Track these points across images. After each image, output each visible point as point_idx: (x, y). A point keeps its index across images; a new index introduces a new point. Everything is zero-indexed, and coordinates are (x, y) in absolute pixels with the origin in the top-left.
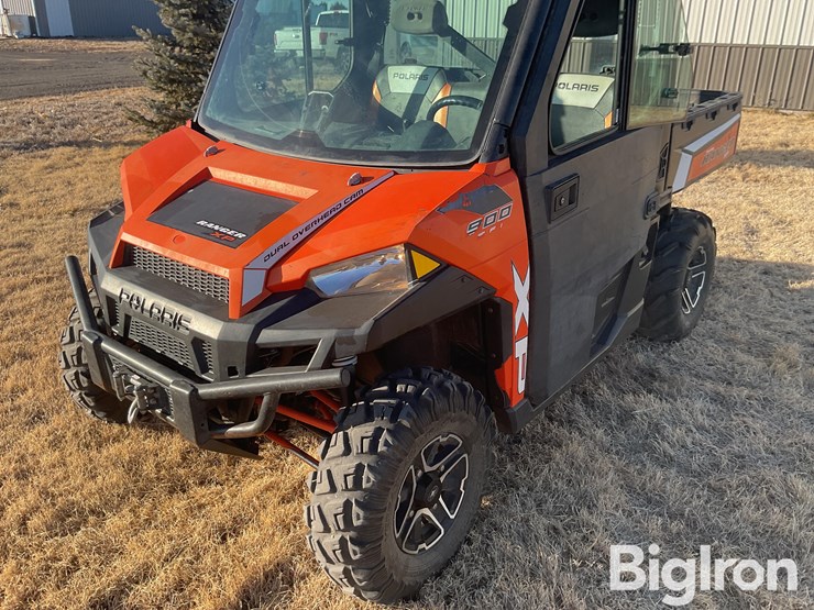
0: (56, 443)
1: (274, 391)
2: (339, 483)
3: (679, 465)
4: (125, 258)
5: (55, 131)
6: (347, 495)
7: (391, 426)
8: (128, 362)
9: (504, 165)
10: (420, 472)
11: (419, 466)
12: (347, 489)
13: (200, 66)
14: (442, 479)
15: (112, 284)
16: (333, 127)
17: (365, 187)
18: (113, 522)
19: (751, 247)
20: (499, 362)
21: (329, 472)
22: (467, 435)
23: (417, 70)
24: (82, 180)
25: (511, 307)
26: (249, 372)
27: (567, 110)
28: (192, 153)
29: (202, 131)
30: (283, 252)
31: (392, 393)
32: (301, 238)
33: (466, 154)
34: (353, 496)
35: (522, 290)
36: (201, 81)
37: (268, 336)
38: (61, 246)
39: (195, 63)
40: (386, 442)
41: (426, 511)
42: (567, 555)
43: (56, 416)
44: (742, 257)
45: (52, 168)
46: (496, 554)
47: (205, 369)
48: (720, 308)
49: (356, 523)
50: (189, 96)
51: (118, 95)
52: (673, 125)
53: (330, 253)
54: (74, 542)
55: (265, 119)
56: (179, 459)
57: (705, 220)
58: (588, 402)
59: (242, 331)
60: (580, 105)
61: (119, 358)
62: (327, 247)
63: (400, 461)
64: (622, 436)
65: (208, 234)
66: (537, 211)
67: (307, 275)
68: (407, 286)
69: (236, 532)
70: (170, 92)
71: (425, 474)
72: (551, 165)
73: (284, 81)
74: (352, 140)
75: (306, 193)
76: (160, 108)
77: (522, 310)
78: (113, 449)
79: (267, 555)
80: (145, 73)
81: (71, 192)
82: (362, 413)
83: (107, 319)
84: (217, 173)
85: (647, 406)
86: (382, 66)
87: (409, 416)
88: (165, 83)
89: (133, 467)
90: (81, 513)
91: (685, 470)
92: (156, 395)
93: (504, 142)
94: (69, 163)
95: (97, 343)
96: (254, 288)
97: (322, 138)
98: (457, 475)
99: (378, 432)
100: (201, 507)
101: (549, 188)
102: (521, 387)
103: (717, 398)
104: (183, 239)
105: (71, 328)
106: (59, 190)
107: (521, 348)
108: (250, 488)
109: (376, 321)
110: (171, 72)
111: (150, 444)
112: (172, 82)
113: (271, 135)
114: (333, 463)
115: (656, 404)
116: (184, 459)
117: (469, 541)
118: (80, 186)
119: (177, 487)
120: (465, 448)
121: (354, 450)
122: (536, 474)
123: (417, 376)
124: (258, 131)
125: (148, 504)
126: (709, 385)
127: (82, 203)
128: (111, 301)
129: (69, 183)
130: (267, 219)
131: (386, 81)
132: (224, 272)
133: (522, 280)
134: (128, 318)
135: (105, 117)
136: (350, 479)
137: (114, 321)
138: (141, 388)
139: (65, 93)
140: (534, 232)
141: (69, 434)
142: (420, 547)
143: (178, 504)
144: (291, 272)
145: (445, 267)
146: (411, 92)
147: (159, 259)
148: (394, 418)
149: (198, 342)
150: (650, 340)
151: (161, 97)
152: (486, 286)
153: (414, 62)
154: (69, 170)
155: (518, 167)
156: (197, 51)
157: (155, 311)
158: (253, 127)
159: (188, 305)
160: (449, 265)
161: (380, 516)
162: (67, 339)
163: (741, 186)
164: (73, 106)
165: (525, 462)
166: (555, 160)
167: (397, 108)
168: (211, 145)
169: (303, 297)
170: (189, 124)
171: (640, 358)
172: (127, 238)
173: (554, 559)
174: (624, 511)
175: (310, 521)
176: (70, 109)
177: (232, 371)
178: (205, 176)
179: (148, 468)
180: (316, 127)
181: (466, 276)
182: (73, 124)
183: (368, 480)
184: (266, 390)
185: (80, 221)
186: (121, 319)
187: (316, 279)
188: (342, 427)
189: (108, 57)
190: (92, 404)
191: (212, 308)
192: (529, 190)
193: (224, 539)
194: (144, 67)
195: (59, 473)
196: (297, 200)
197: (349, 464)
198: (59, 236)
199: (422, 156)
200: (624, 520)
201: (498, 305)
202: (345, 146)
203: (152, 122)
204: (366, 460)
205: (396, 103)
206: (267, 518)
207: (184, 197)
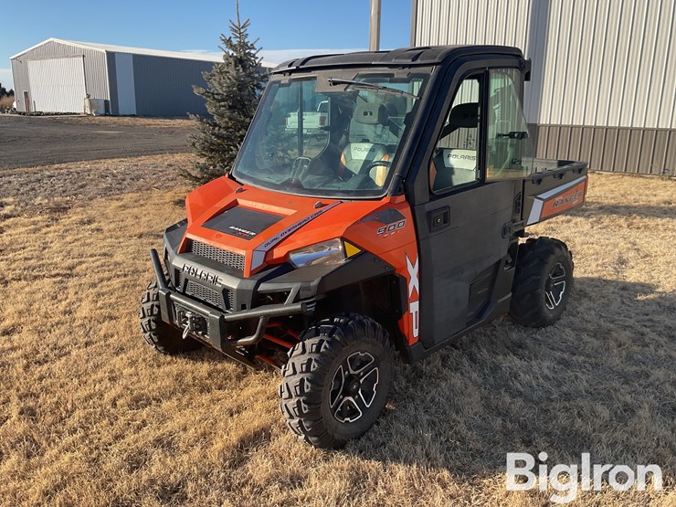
0: (133, 363)
1: (266, 316)
2: (298, 369)
3: (525, 396)
4: (188, 248)
5: (125, 182)
6: (302, 375)
7: (329, 339)
8: (185, 305)
9: (402, 198)
10: (347, 373)
11: (346, 369)
12: (302, 372)
13: (232, 140)
14: (361, 381)
15: (178, 262)
16: (310, 178)
17: (323, 209)
18: (166, 404)
19: (618, 272)
20: (400, 316)
21: (293, 364)
22: (378, 355)
23: (368, 146)
24: (145, 215)
25: (406, 281)
26: (252, 308)
27: (456, 171)
28: (228, 191)
29: (234, 179)
30: (275, 242)
31: (331, 322)
32: (286, 235)
33: (380, 192)
34: (305, 376)
35: (413, 271)
36: (232, 150)
37: (263, 287)
38: (133, 256)
39: (228, 138)
40: (325, 346)
41: (351, 399)
42: (438, 435)
43: (132, 351)
44: (609, 278)
45: (124, 207)
46: (393, 431)
47: (228, 307)
48: (581, 309)
49: (306, 391)
50: (223, 161)
51: (169, 159)
52: (524, 181)
53: (300, 243)
54: (144, 413)
55: (271, 173)
56: (206, 375)
57: (561, 245)
58: (472, 359)
59: (250, 285)
60: (465, 168)
61: (180, 302)
62: (299, 240)
63: (333, 359)
64: (491, 379)
65: (235, 233)
66: (422, 225)
67: (287, 255)
68: (343, 261)
69: (239, 412)
70: (210, 158)
71: (350, 375)
72: (431, 200)
73: (289, 152)
74: (319, 185)
75: (290, 212)
76: (203, 168)
77: (414, 283)
78: (167, 368)
79: (256, 423)
80: (194, 144)
81: (138, 223)
82: (314, 332)
83: (173, 281)
84: (242, 202)
85: (510, 362)
86: (348, 143)
87: (339, 334)
88: (206, 151)
89: (179, 377)
90: (148, 399)
91: (527, 399)
92: (200, 323)
93: (402, 186)
94: (136, 204)
95: (168, 294)
96: (259, 261)
97: (303, 183)
98: (371, 380)
99: (322, 341)
100: (218, 400)
101: (429, 213)
102: (416, 333)
103: (562, 362)
104: (221, 236)
105: (149, 293)
106: (129, 221)
107: (414, 307)
108: (248, 392)
109: (323, 278)
110: (212, 144)
111: (189, 367)
112: (212, 150)
113: (274, 181)
114: (296, 358)
115: (517, 361)
116: (210, 375)
117: (378, 424)
118: (144, 219)
119: (205, 389)
120: (375, 364)
121: (308, 351)
122: (427, 393)
123: (347, 315)
124: (267, 179)
125: (187, 397)
126: (559, 354)
127: (146, 230)
128: (177, 272)
129: (136, 217)
130: (268, 226)
131: (349, 153)
132: (243, 253)
133: (413, 265)
134: (186, 280)
135: (161, 174)
136: (304, 366)
137: (177, 283)
138: (191, 318)
139: (130, 156)
140: (420, 237)
141: (140, 360)
142: (346, 419)
143: (205, 398)
144: (278, 253)
145: (364, 252)
146: (364, 158)
147: (207, 247)
148: (330, 336)
149: (226, 291)
150: (525, 326)
151: (203, 161)
152: (391, 266)
153: (366, 141)
154: (136, 209)
155: (410, 200)
156: (231, 130)
157: (203, 275)
158: (264, 178)
159: (221, 271)
160: (366, 252)
161: (320, 388)
162: (145, 300)
163: (625, 231)
164: (137, 165)
165: (422, 387)
166: (433, 197)
167: (355, 168)
168: (240, 187)
169: (285, 267)
170: (227, 175)
171: (514, 336)
172: (189, 236)
173: (428, 435)
174: (480, 416)
175: (281, 392)
176: (135, 168)
177: (244, 307)
178: (235, 203)
179: (188, 379)
180: (300, 177)
181: (376, 258)
182: (138, 178)
183: (314, 367)
184: (261, 315)
185: (145, 241)
186: (182, 282)
187: (293, 257)
188: (303, 340)
189: (161, 131)
190: (156, 341)
191: (235, 272)
192: (416, 213)
193: (232, 415)
194: (193, 140)
195: (135, 379)
196: (285, 216)
197: (304, 358)
198: (131, 250)
199: (357, 193)
200: (480, 421)
201: (398, 279)
202: (315, 188)
203: (196, 177)
204: (313, 357)
205: (355, 165)
206: (258, 406)
207: (223, 215)
